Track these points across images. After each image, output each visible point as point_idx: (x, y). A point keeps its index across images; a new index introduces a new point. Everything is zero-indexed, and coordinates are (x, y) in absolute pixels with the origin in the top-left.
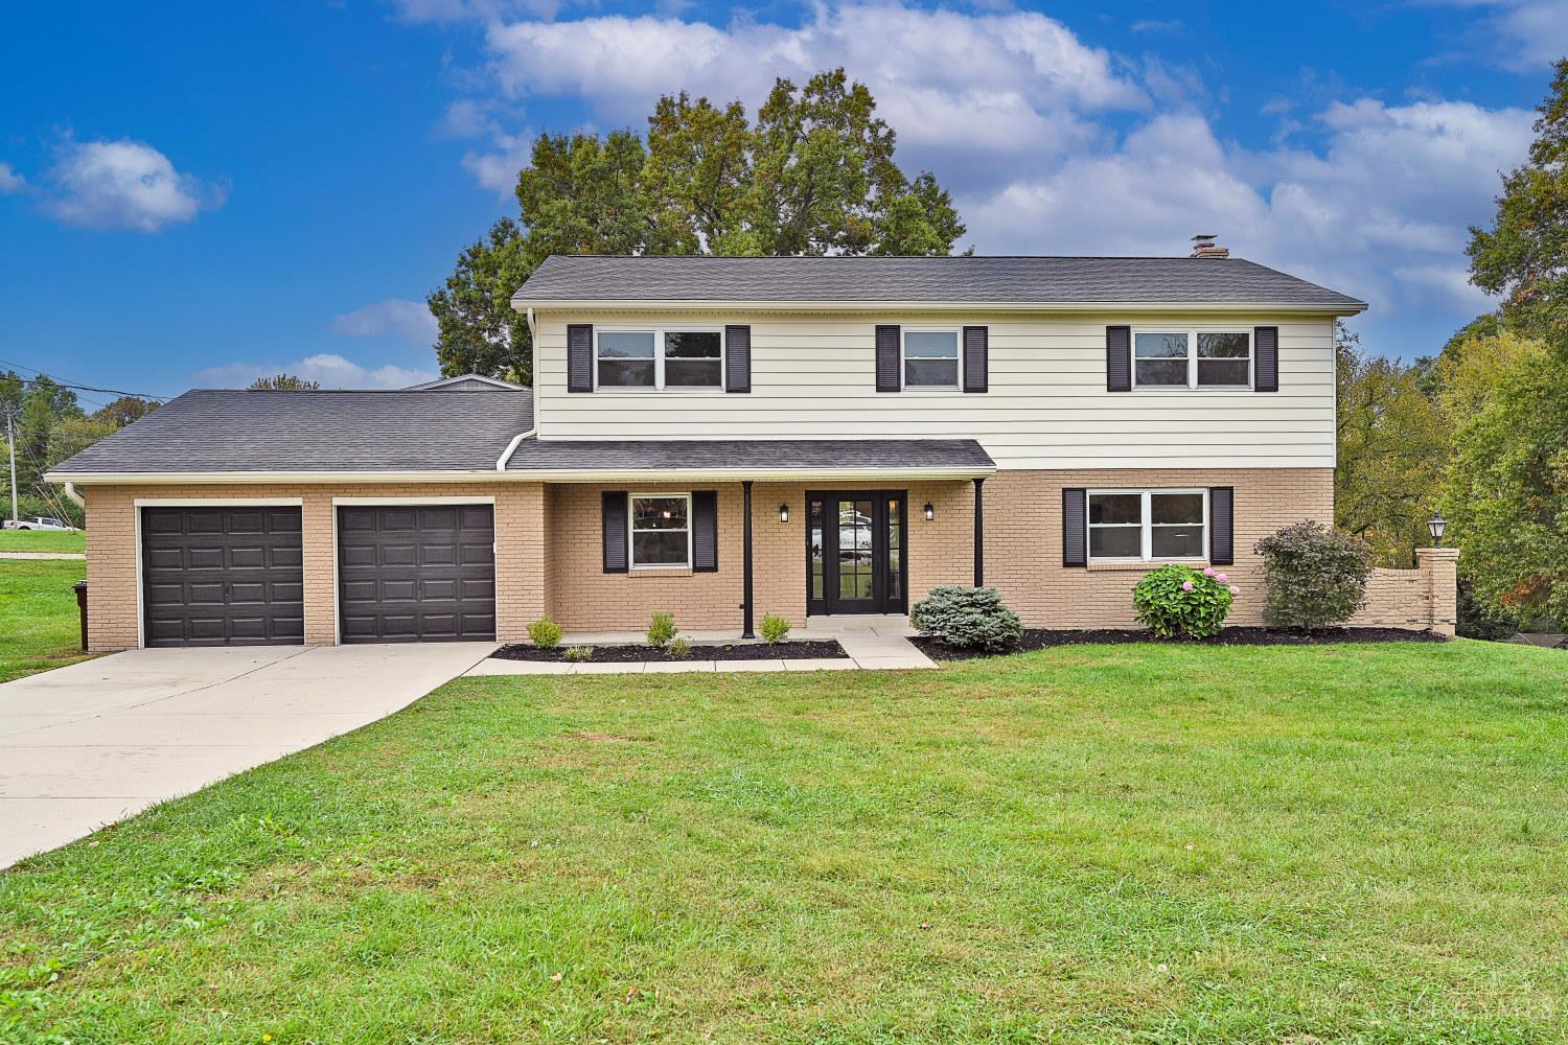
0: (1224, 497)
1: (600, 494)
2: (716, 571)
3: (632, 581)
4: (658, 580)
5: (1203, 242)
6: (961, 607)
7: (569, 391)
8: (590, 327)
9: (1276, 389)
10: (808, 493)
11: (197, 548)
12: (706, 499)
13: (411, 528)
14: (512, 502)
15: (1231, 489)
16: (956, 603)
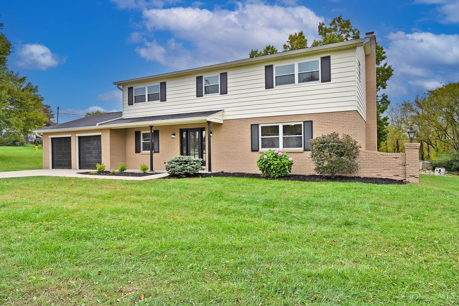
0: (309, 124)
1: (135, 132)
2: (159, 152)
3: (141, 155)
4: (146, 155)
7: (129, 105)
8: (132, 87)
9: (330, 81)
10: (180, 130)
12: (157, 132)
14: (104, 134)
15: (312, 121)
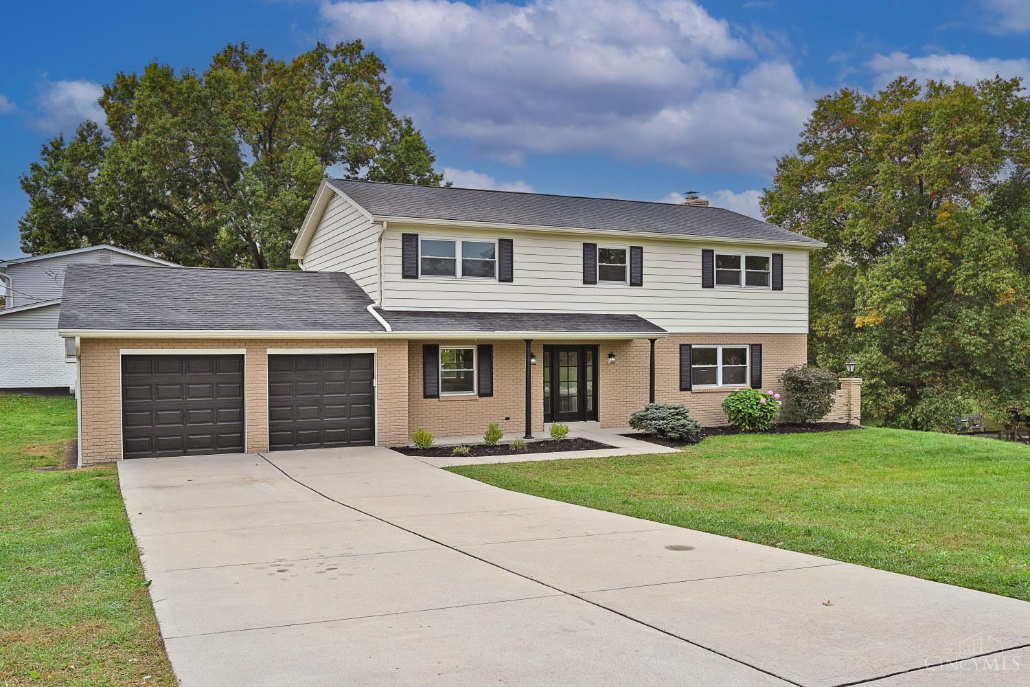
0: (757, 349)
1: (421, 347)
2: (492, 396)
3: (441, 403)
4: (456, 403)
5: (691, 195)
6: (673, 415)
7: (403, 278)
8: (416, 236)
9: (781, 289)
10: (545, 346)
11: (163, 385)
12: (486, 349)
13: (316, 370)
14: (388, 353)
15: (761, 345)
16: (670, 414)
